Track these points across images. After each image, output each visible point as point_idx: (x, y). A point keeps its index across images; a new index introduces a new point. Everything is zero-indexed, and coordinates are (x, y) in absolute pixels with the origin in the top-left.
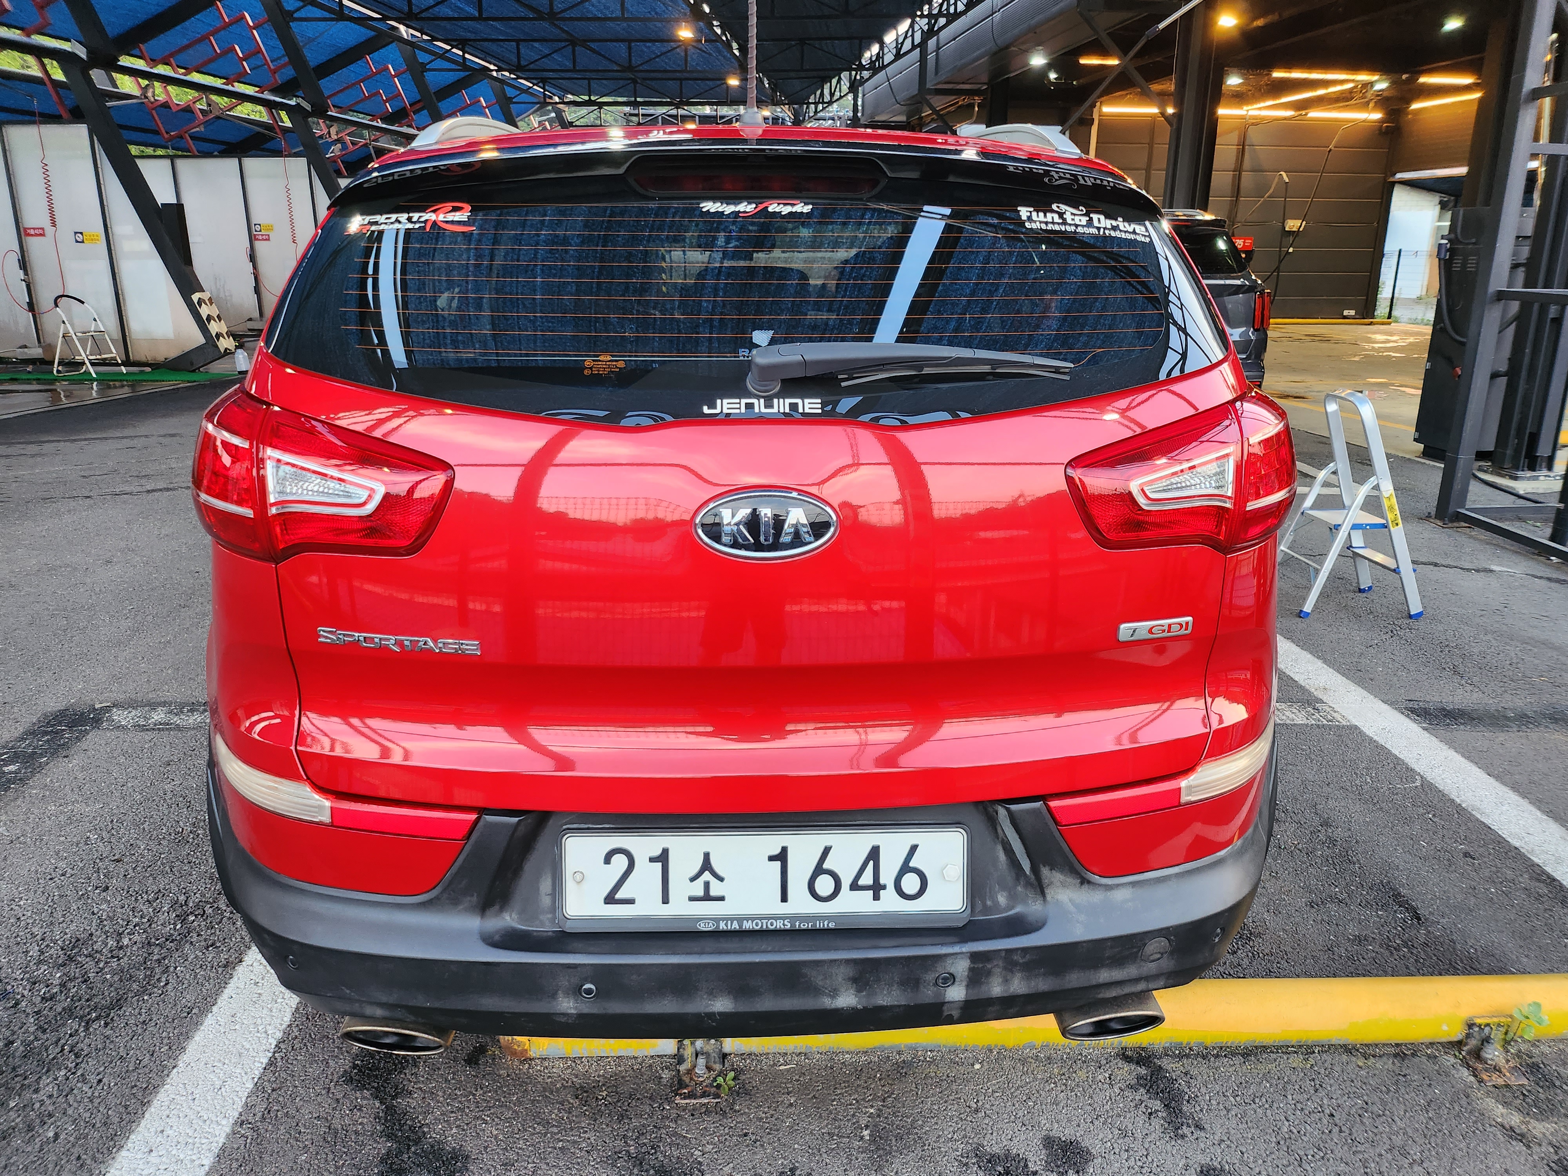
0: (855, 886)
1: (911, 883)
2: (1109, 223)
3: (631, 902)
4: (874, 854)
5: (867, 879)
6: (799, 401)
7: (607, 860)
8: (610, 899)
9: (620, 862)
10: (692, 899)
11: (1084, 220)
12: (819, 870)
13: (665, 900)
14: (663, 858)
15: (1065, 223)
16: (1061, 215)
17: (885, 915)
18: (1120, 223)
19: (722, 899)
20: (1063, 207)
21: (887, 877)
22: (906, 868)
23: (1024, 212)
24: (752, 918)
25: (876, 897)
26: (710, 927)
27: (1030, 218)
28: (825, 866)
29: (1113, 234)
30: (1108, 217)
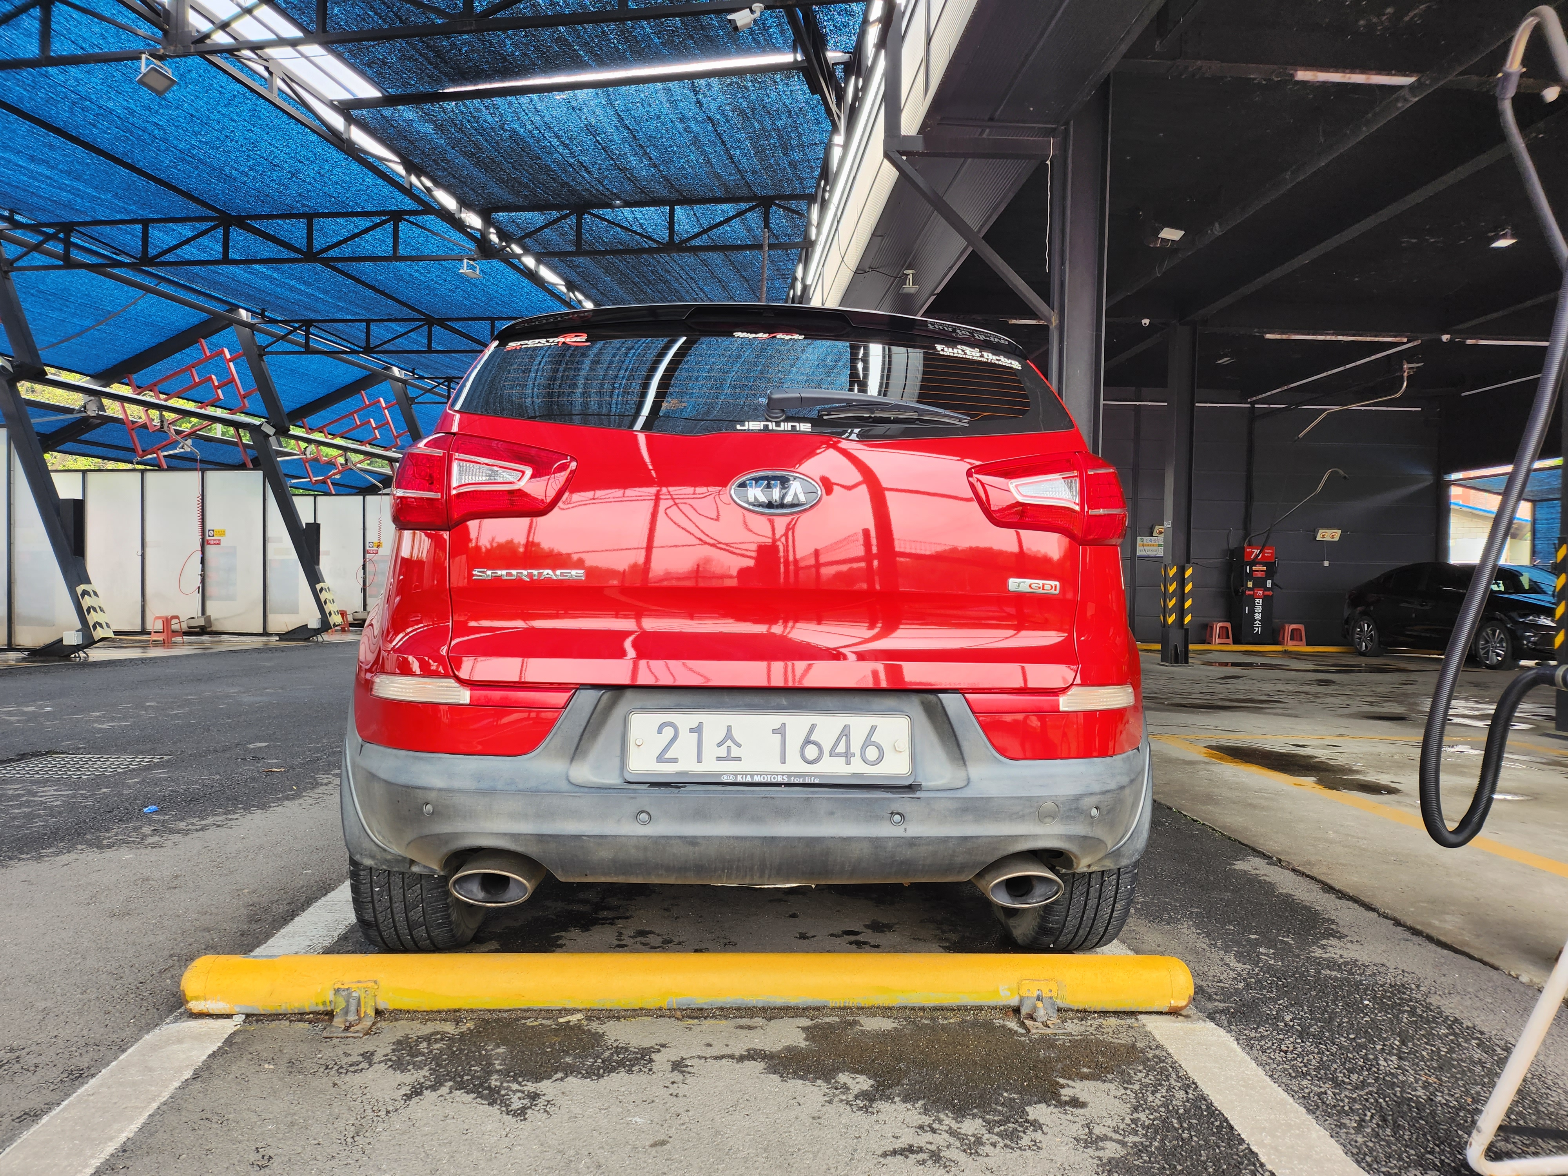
0: (832, 754)
1: (872, 753)
2: (994, 357)
3: (675, 760)
4: (845, 732)
5: (841, 749)
6: (797, 424)
7: (660, 731)
8: (660, 758)
9: (669, 732)
10: (719, 759)
11: (978, 354)
12: (807, 742)
13: (699, 760)
14: (698, 730)
15: (965, 354)
16: (963, 351)
17: (854, 775)
18: (1002, 358)
19: (739, 759)
20: (964, 348)
21: (855, 748)
22: (868, 742)
23: (939, 347)
24: (760, 774)
25: (848, 763)
26: (731, 780)
27: (943, 350)
28: (812, 738)
29: (997, 362)
30: (993, 354)
